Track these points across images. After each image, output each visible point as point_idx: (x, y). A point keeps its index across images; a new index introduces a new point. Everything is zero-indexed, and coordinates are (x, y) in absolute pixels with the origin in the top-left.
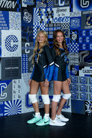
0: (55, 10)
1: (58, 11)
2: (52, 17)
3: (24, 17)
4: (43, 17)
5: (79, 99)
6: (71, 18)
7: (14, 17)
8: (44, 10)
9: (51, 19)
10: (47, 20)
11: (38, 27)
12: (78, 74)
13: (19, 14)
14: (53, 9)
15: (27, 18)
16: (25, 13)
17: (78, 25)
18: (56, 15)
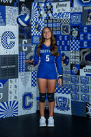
1: (57, 6)
2: (52, 12)
3: (22, 12)
4: (42, 13)
5: (80, 101)
6: (72, 14)
7: (11, 12)
8: (43, 5)
9: (50, 15)
10: (45, 15)
11: (36, 23)
12: (78, 74)
13: (17, 9)
14: (53, 4)
16: (23, 8)
18: (55, 10)
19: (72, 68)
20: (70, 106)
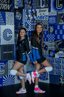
0: (38, 10)
1: (40, 11)
2: (36, 16)
3: (16, 16)
4: (29, 16)
5: (55, 74)
6: (49, 17)
7: (9, 16)
8: (30, 11)
9: (35, 17)
10: (32, 18)
11: (26, 23)
13: (13, 13)
14: (37, 10)
15: (18, 16)
16: (17, 13)
17: (54, 21)
18: (38, 14)
19: (49, 53)
20: (48, 78)
